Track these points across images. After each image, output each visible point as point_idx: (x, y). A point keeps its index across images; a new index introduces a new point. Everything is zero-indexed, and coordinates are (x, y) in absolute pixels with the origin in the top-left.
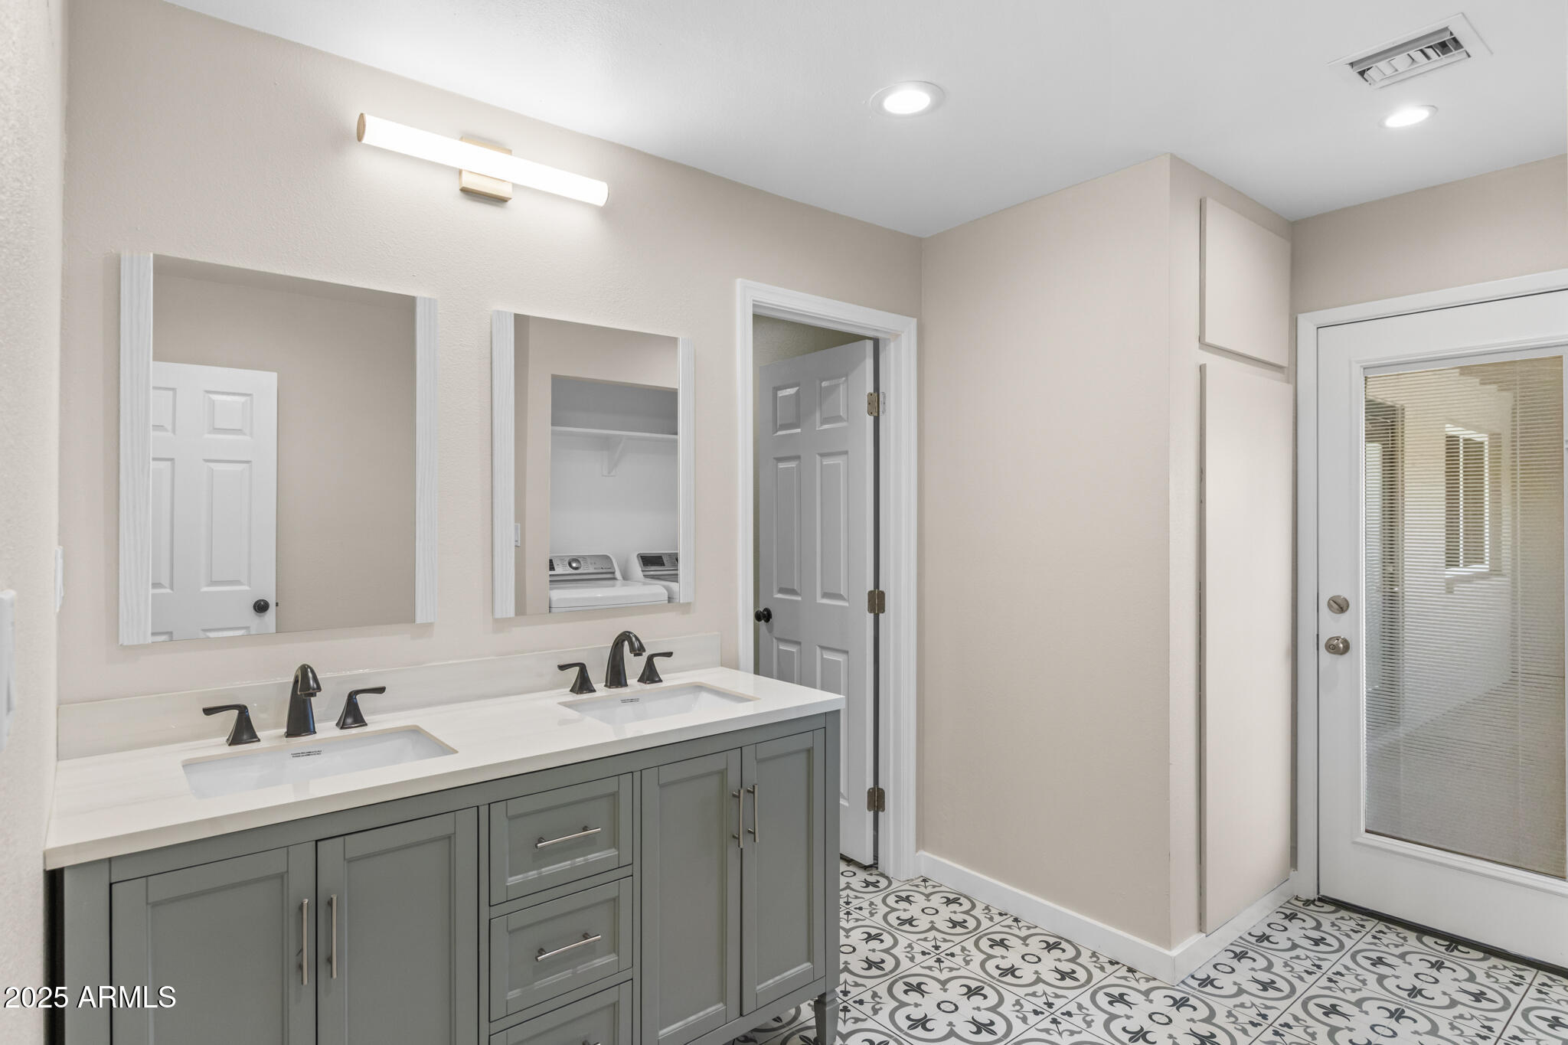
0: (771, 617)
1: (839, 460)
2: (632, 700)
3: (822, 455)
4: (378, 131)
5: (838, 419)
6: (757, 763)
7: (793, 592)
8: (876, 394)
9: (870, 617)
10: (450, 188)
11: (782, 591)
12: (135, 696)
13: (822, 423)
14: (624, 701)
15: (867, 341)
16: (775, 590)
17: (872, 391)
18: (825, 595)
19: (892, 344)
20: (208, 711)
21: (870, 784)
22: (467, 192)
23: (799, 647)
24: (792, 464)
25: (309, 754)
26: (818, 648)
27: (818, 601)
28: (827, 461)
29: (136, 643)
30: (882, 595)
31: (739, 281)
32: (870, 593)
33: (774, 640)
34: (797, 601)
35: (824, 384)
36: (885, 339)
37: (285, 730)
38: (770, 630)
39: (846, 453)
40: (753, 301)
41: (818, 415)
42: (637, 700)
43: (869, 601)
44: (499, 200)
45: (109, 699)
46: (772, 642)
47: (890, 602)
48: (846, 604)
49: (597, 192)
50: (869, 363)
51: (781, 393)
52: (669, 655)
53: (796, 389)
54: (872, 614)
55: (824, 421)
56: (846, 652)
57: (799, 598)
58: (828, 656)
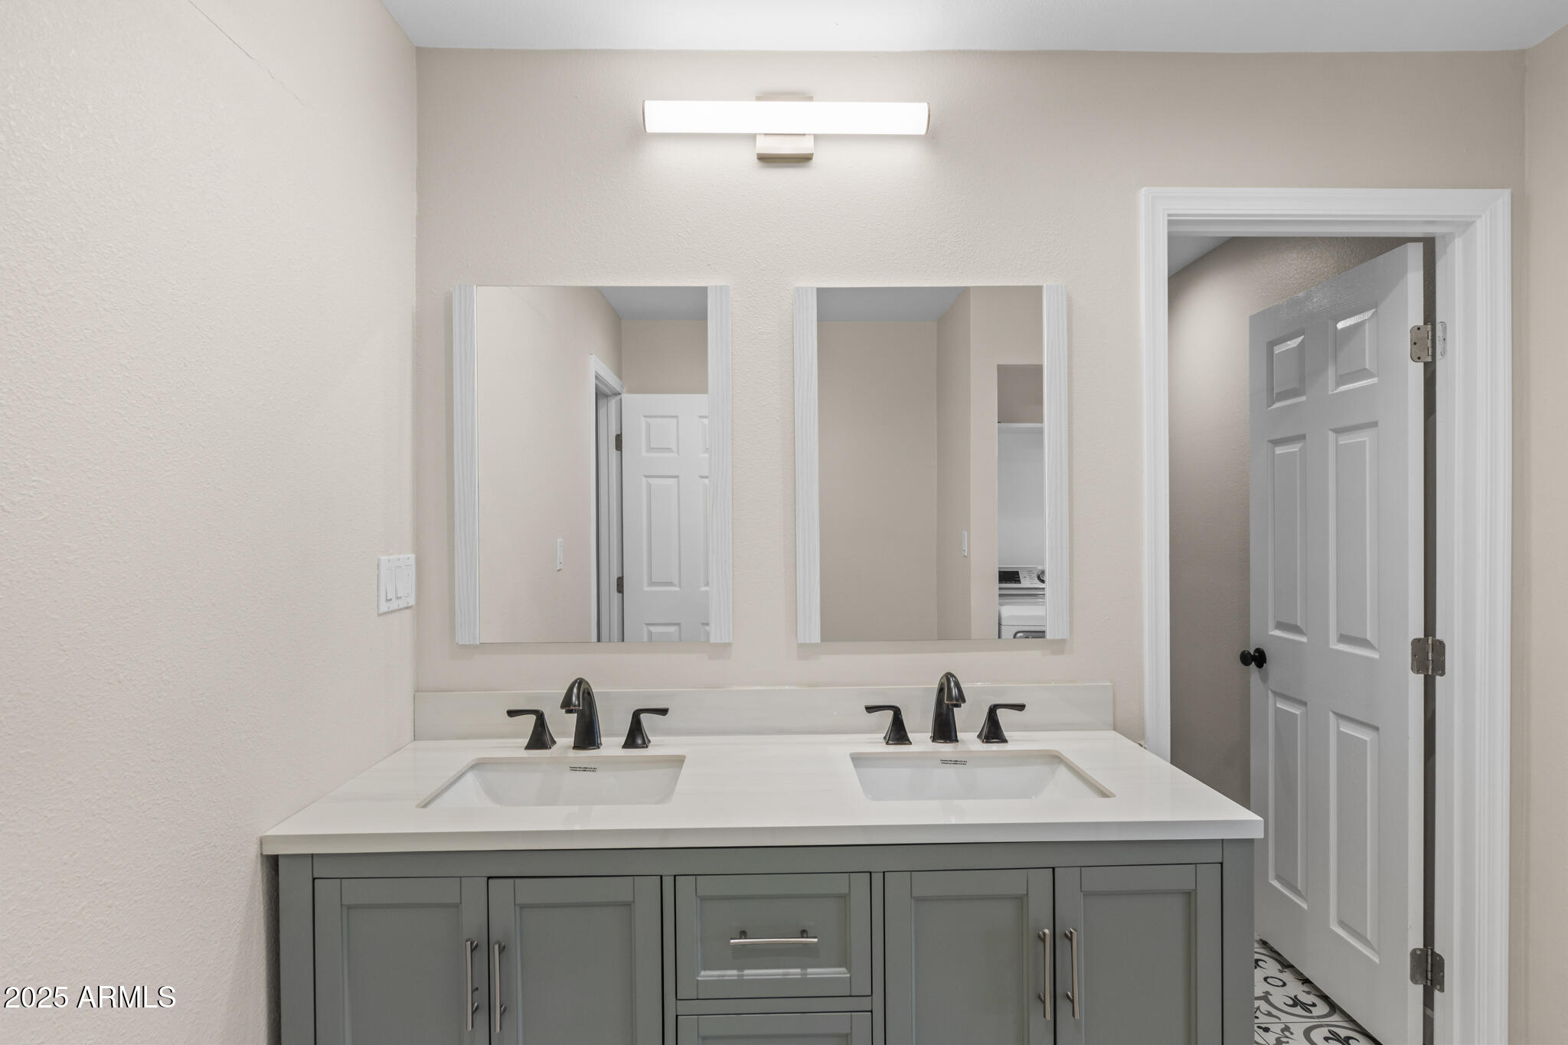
0: (1265, 662)
1: (1364, 437)
2: (956, 762)
3: (1339, 431)
4: (660, 116)
5: (1363, 373)
6: (1084, 895)
7: (1295, 629)
8: (1429, 327)
9: (1417, 681)
10: (747, 157)
11: (1280, 626)
12: (486, 690)
13: (1338, 384)
14: (944, 762)
15: (1409, 245)
16: (1271, 623)
17: (1421, 323)
18: (1344, 638)
19: (1458, 244)
20: (512, 713)
21: (1416, 941)
22: (766, 160)
23: (1304, 709)
24: (1294, 448)
25: (585, 769)
26: (1332, 716)
27: (1331, 646)
28: (1345, 440)
29: (467, 643)
30: (1440, 648)
31: (1143, 190)
32: (1416, 642)
33: (1270, 694)
34: (1301, 643)
35: (1341, 325)
36: (1443, 236)
37: (572, 740)
38: (1265, 679)
39: (1375, 424)
40: (1169, 215)
41: (1331, 372)
42: (964, 763)
43: (1414, 655)
44: (804, 160)
45: (455, 691)
46: (1267, 697)
47: (1453, 659)
48: (1375, 655)
49: (912, 118)
50: (1415, 280)
51: (1278, 349)
52: (1020, 707)
53: (1303, 337)
54: (1421, 676)
55: (1342, 380)
56: (1376, 729)
57: (1304, 639)
58: (1348, 729)
